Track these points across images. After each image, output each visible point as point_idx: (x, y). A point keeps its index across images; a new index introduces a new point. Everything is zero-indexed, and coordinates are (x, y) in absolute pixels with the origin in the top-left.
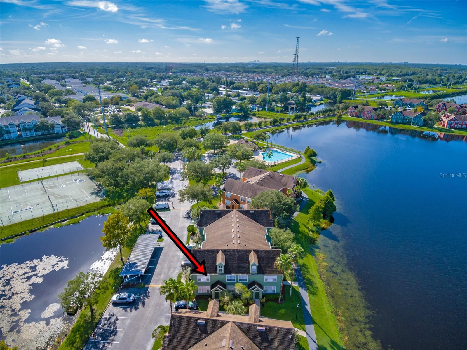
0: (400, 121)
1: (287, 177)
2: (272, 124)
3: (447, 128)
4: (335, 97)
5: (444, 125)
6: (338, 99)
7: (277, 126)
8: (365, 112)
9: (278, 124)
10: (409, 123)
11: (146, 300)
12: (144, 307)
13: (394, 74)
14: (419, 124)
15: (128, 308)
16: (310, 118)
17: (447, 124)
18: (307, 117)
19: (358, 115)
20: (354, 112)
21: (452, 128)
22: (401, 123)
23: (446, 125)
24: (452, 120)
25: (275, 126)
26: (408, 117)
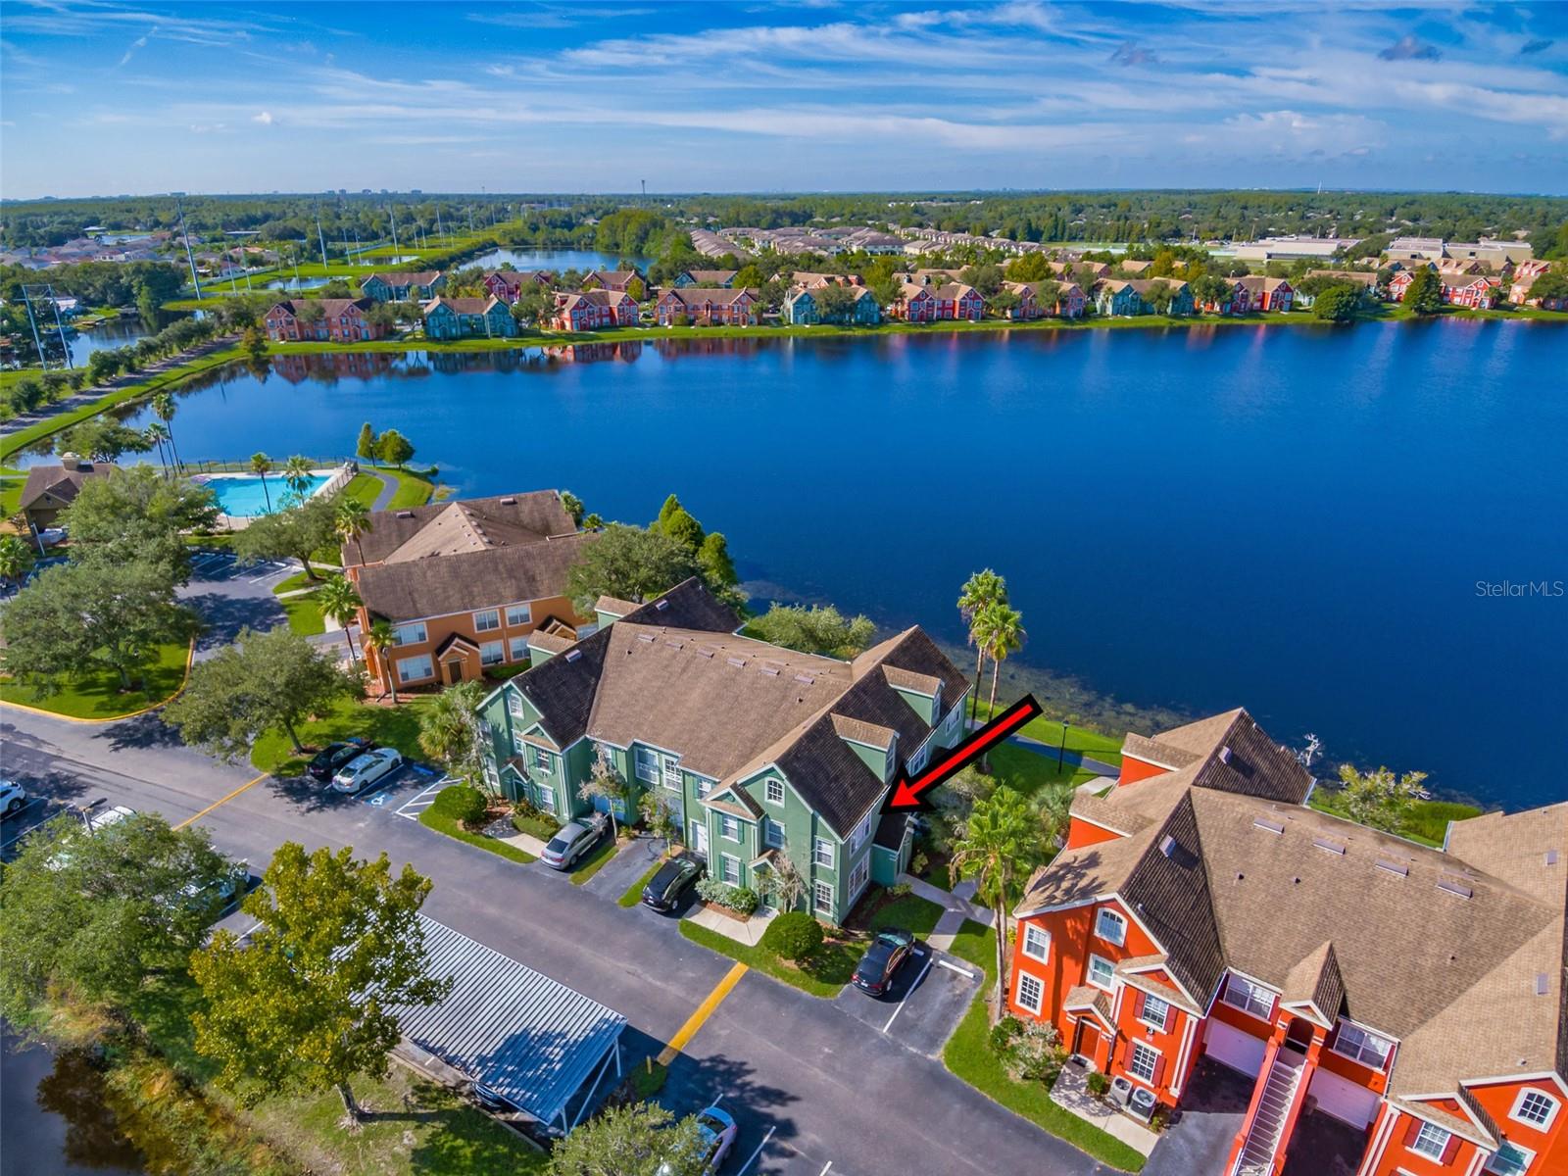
0: (454, 331)
1: (530, 503)
2: (25, 411)
3: (575, 331)
4: (126, 297)
5: (563, 326)
6: (142, 301)
7: (46, 412)
8: (329, 319)
9: (44, 404)
10: (477, 333)
11: (757, 1080)
12: (794, 1099)
13: (209, 221)
14: (509, 332)
15: (758, 1160)
16: (146, 365)
17: (572, 320)
18: (136, 362)
19: (308, 331)
20: (290, 323)
21: (584, 327)
22: (463, 337)
23: (568, 324)
24: (576, 307)
25: (35, 413)
26: (471, 317)
